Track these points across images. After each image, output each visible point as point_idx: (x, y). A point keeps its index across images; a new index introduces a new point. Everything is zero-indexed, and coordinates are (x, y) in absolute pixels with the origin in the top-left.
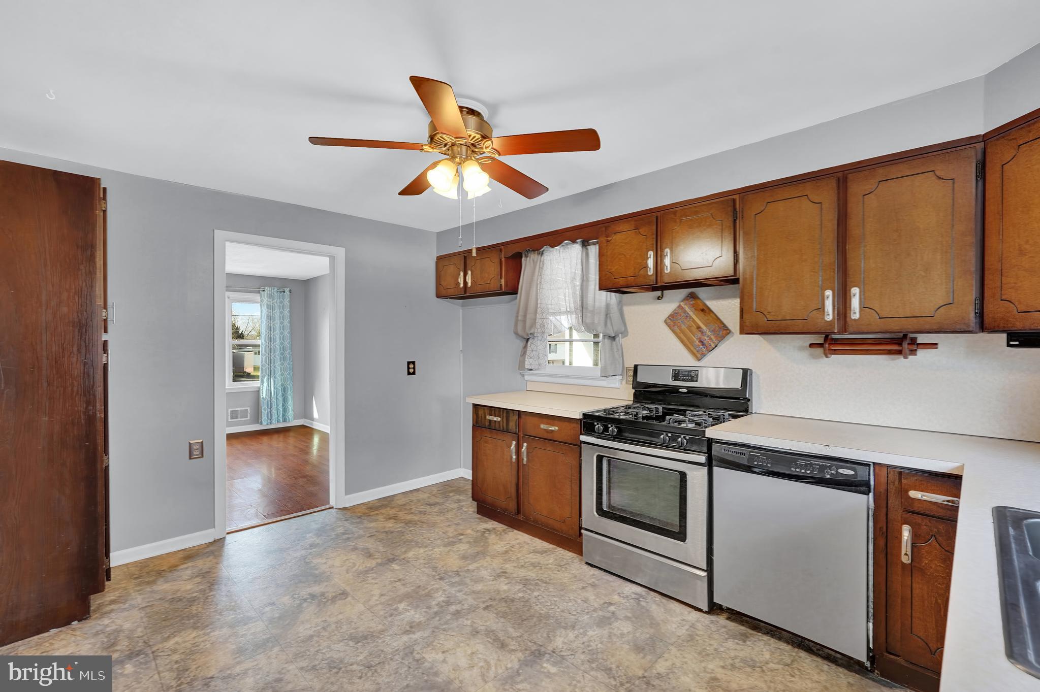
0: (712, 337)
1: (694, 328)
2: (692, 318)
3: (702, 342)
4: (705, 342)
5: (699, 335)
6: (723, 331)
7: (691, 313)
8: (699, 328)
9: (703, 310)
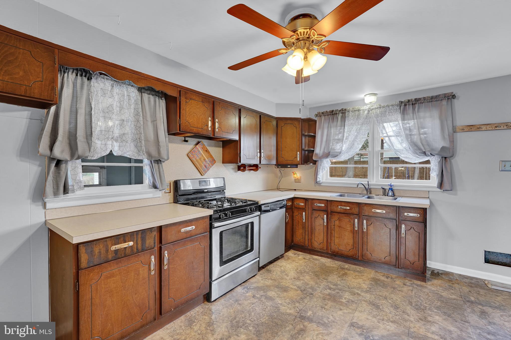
0: (210, 164)
1: (202, 159)
2: (202, 154)
3: (206, 166)
4: (207, 166)
5: (204, 162)
6: (213, 161)
7: (201, 152)
8: (205, 159)
9: (206, 151)
